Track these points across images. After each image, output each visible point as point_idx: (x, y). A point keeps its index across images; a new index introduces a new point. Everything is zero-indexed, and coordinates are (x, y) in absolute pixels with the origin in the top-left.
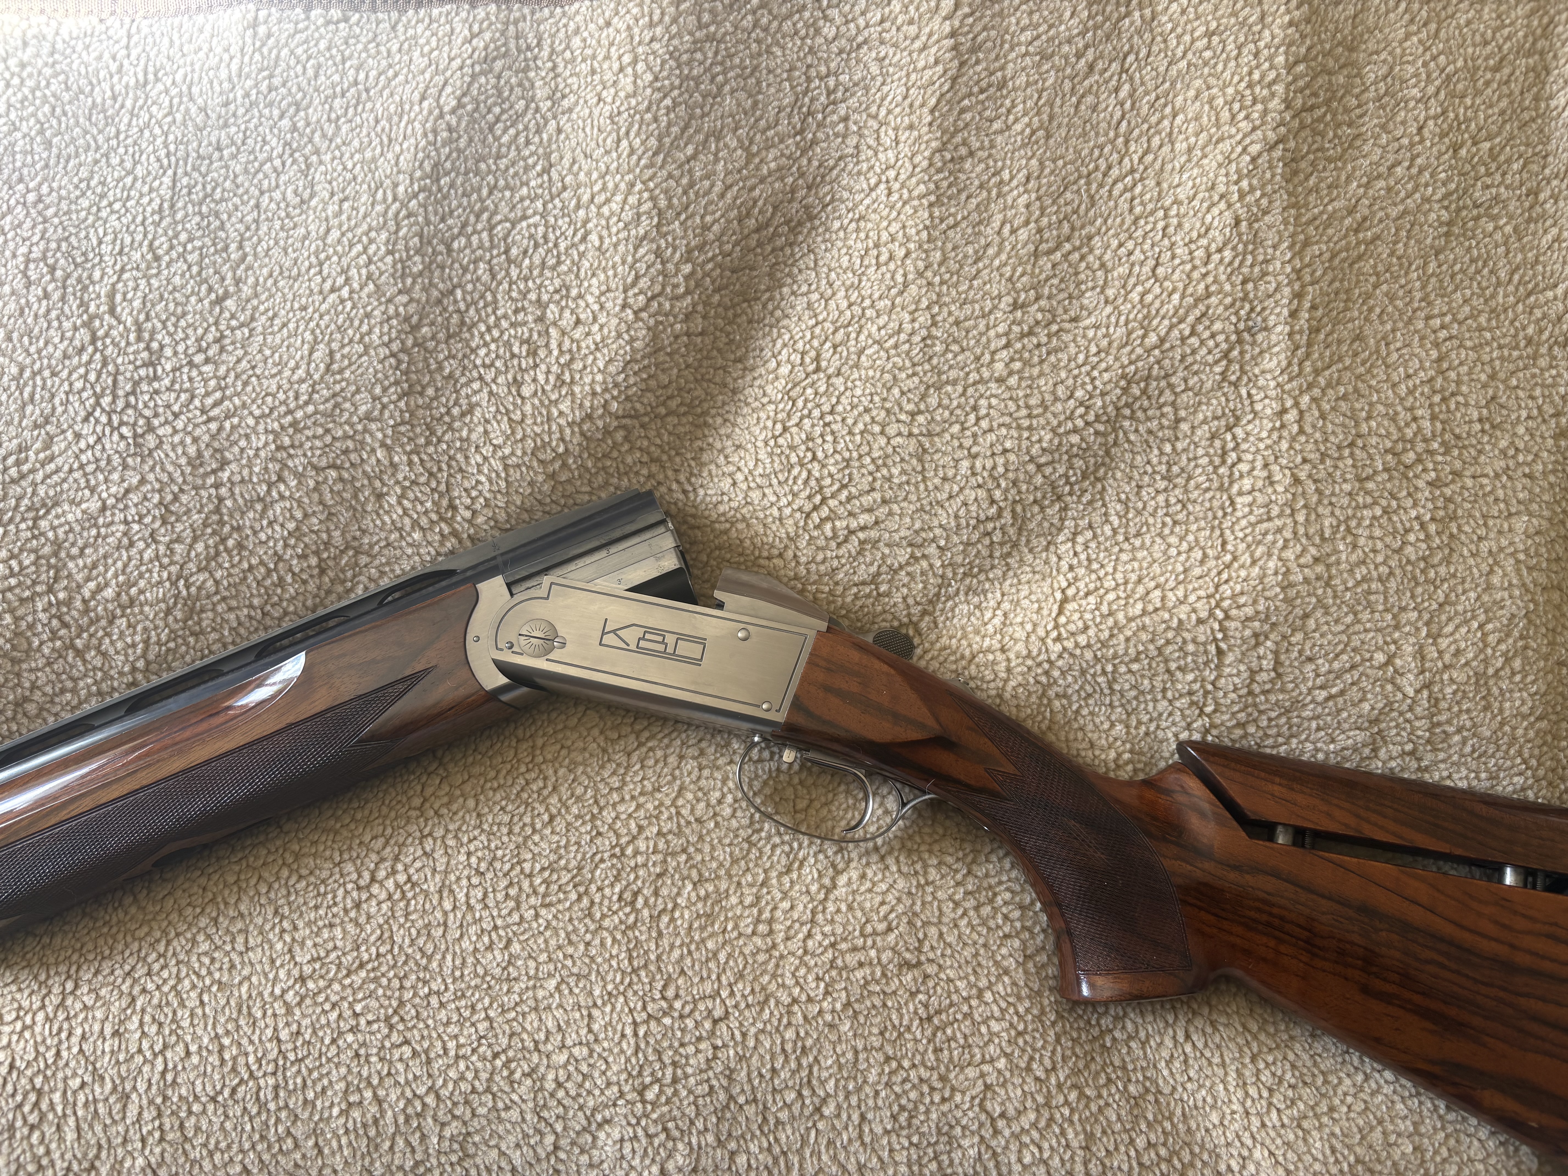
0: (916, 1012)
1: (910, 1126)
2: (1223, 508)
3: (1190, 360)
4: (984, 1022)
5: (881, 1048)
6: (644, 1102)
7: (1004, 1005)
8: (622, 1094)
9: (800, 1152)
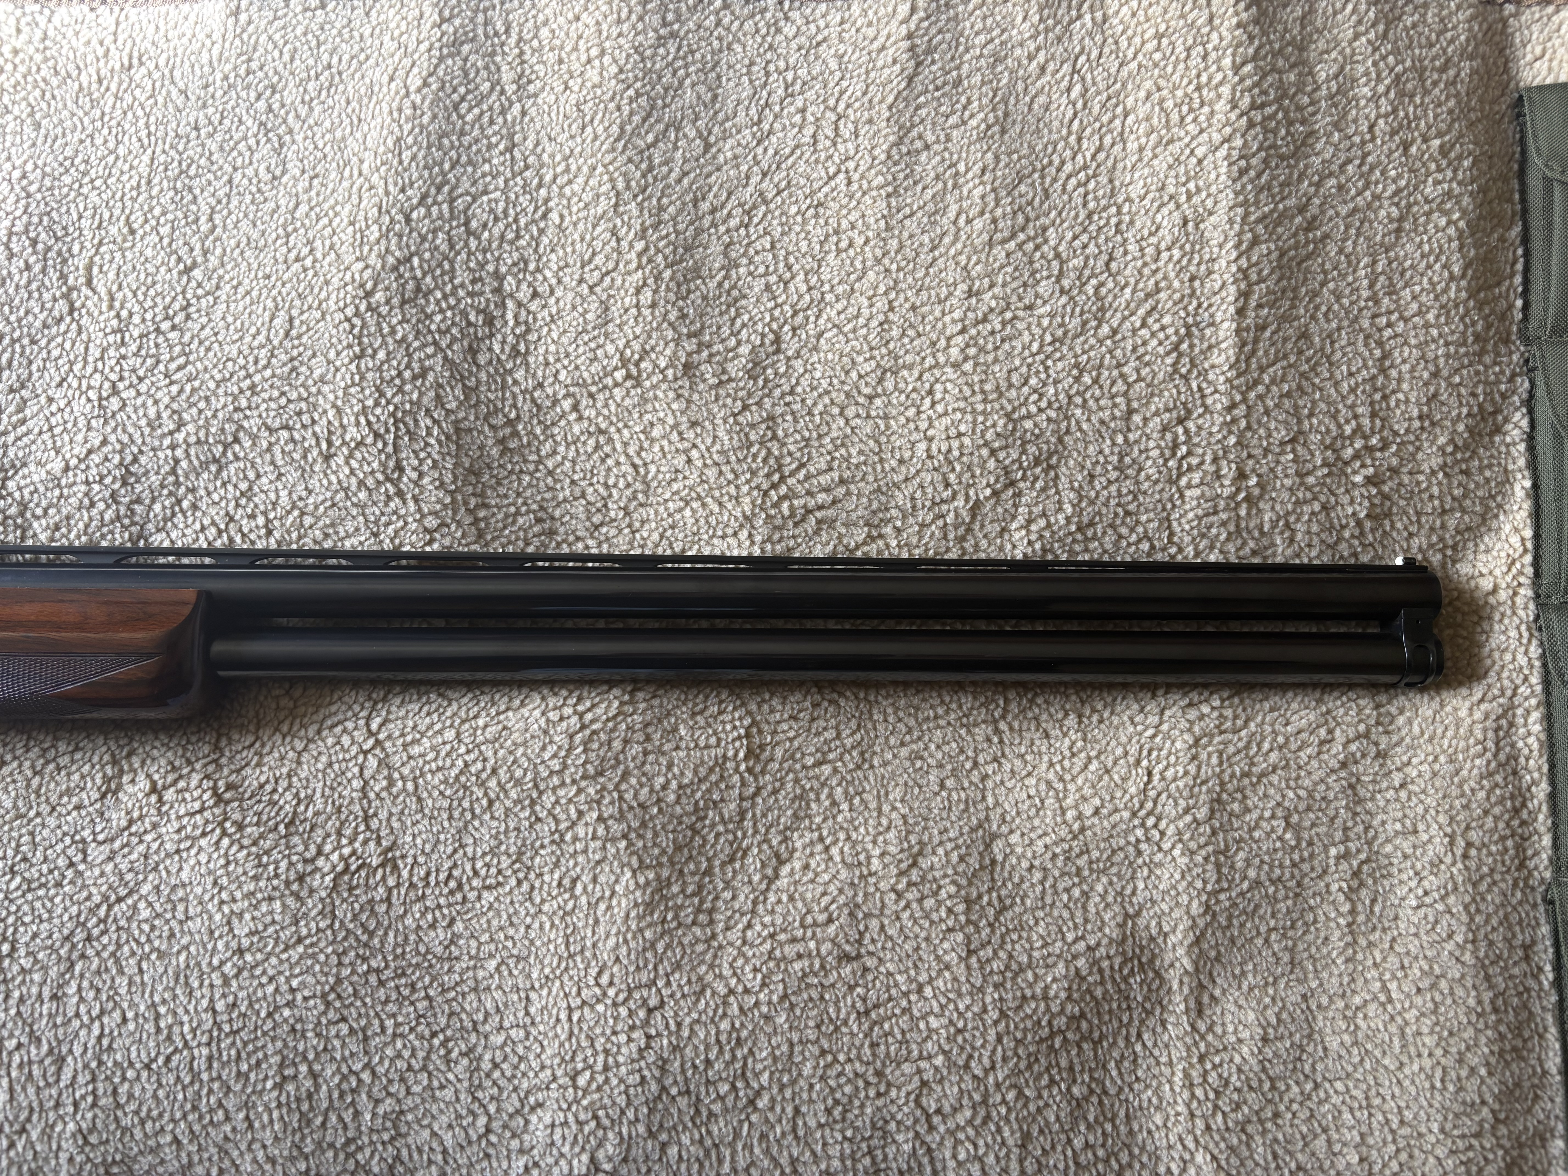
0: (853, 1006)
1: (844, 1119)
2: (1171, 499)
3: (1141, 350)
4: (924, 1017)
5: (817, 1040)
6: (576, 1087)
7: (944, 1001)
8: (555, 1079)
9: (732, 1145)
